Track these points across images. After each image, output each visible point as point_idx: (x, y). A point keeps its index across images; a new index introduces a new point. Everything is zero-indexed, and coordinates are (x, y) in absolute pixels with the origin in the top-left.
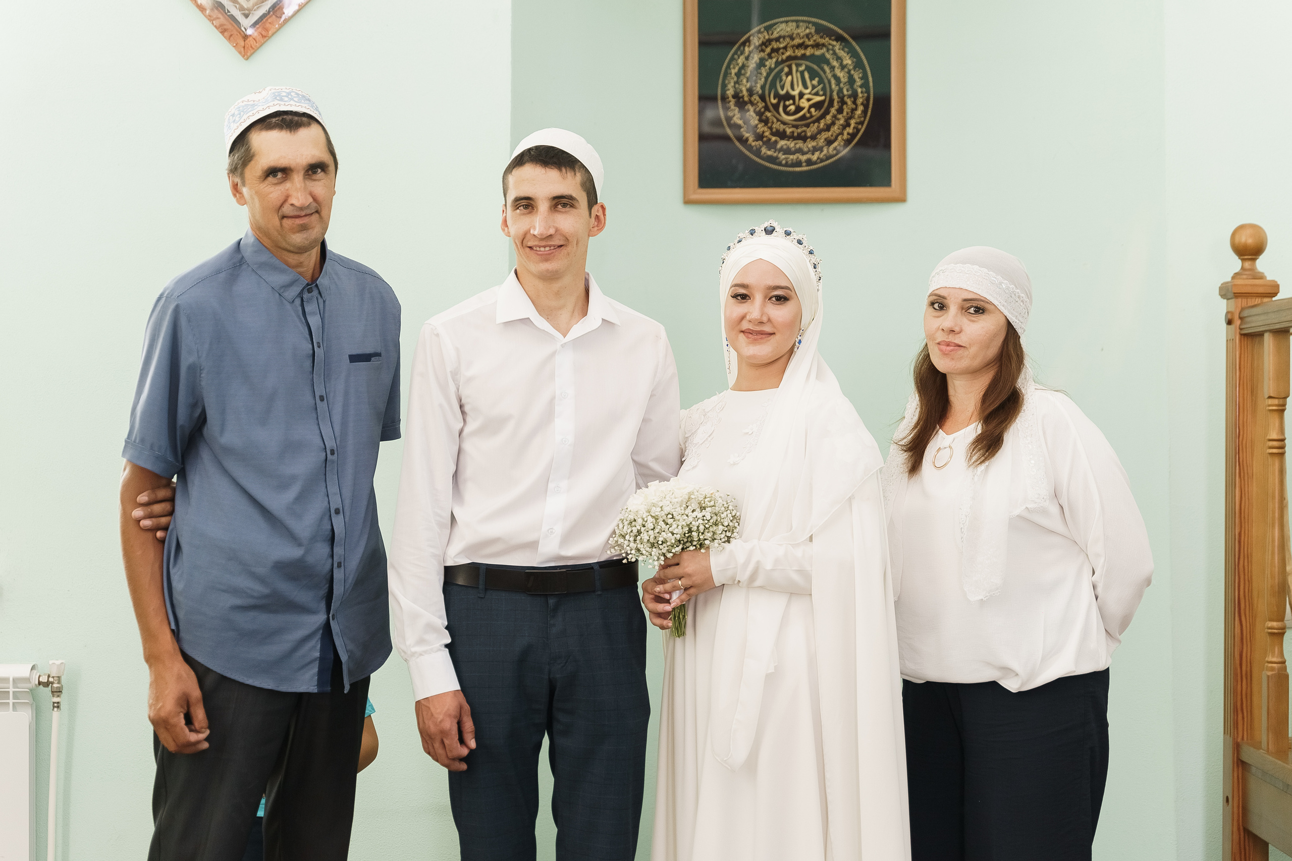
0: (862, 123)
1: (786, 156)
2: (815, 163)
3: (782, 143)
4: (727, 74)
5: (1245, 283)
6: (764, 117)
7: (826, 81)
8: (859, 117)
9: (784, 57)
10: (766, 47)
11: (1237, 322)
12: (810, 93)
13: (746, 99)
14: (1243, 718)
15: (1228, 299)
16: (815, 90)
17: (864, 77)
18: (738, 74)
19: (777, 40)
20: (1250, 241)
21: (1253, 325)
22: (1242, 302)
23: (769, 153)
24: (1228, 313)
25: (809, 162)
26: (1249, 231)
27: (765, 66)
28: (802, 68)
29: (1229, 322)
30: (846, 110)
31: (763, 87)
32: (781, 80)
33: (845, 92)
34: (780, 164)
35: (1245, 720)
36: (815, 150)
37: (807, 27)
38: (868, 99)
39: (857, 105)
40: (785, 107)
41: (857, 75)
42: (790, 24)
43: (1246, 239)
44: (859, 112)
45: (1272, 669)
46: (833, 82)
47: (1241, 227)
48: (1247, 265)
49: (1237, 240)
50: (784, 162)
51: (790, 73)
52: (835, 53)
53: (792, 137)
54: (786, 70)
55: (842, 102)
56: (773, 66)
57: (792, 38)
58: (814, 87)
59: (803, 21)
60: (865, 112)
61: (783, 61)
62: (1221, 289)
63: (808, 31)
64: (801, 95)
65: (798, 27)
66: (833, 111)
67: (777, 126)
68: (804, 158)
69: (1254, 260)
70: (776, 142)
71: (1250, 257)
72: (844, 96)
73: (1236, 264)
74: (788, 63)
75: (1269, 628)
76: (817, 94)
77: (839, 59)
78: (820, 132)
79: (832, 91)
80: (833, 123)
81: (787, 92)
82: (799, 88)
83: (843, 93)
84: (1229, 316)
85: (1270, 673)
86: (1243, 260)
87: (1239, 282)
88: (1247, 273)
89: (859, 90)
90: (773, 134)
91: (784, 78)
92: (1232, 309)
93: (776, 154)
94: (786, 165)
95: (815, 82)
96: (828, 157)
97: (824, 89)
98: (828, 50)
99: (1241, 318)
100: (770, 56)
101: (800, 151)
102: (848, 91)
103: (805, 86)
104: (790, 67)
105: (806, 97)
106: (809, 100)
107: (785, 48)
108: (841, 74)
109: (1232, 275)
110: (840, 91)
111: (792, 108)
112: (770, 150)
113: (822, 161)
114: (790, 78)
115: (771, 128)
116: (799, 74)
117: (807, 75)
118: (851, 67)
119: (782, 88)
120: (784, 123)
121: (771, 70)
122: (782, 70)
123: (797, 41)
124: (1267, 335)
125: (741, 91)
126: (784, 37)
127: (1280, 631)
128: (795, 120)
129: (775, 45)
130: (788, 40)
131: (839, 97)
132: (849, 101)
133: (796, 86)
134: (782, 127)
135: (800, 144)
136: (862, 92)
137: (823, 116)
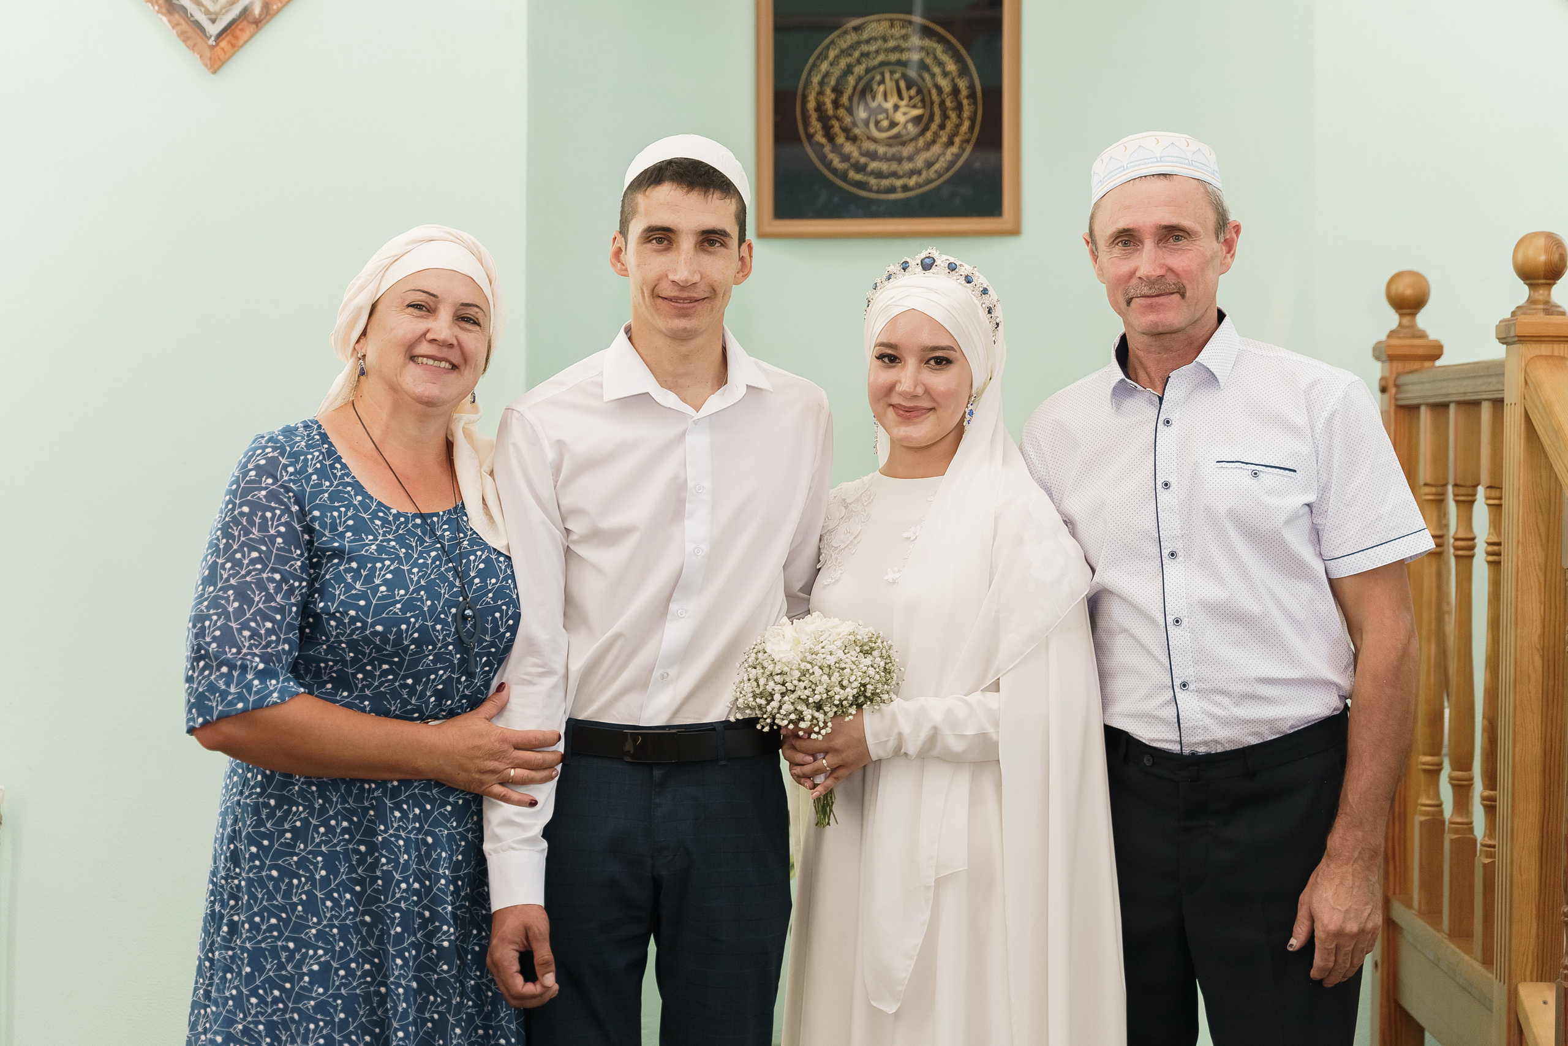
0: (968, 141)
1: (879, 180)
2: (912, 189)
3: (873, 165)
4: (808, 82)
5: (1403, 344)
6: (851, 135)
7: (925, 91)
8: (966, 133)
9: (876, 62)
10: (854, 50)
11: (1393, 391)
12: (907, 106)
13: (831, 112)
14: (1395, 868)
15: (1383, 362)
16: (913, 102)
17: (971, 87)
18: (822, 83)
19: (868, 42)
20: (1409, 292)
21: (1408, 395)
22: (1398, 366)
23: (858, 177)
24: (1382, 379)
25: (905, 188)
26: (1407, 280)
27: (852, 73)
28: (897, 76)
29: (1383, 390)
30: (949, 125)
31: (850, 99)
32: (872, 90)
33: (948, 104)
34: (870, 190)
35: (1398, 869)
36: (912, 173)
37: (903, 27)
38: (975, 112)
39: (962, 120)
40: (877, 123)
41: (962, 84)
42: (883, 23)
43: (1406, 289)
44: (965, 127)
45: (1427, 813)
46: (934, 92)
47: (1399, 275)
48: (1406, 321)
49: (1393, 290)
50: (875, 188)
51: (882, 81)
52: (936, 58)
53: (885, 158)
54: (878, 78)
55: (945, 117)
56: (862, 72)
57: (885, 39)
58: (911, 98)
59: (898, 20)
60: (972, 128)
61: (874, 68)
62: (1375, 349)
63: (903, 31)
64: (896, 107)
65: (892, 26)
66: (934, 126)
67: (868, 145)
68: (899, 183)
69: (1414, 315)
70: (866, 165)
71: (1408, 311)
72: (947, 109)
73: (1392, 319)
74: (880, 70)
75: (1424, 764)
76: (914, 106)
77: (941, 64)
78: (918, 151)
79: (932, 103)
80: (934, 142)
81: (880, 105)
82: (893, 100)
83: (945, 105)
84: (1383, 383)
85: (1423, 818)
86: (1401, 315)
87: (1395, 342)
88: (1406, 330)
89: (965, 102)
90: (863, 154)
91: (875, 86)
92: (1387, 374)
93: (865, 178)
94: (878, 191)
95: (913, 92)
96: (929, 182)
97: (923, 101)
98: (928, 54)
99: (1397, 386)
100: (859, 62)
101: (894, 175)
102: (951, 102)
103: (901, 97)
104: (883, 75)
105: (902, 110)
106: (905, 114)
107: (877, 52)
108: (944, 84)
109: (1387, 332)
110: (942, 103)
111: (885, 123)
112: (858, 173)
113: (920, 186)
114: (882, 88)
115: (860, 148)
116: (894, 84)
117: (902, 84)
118: (955, 74)
119: (874, 98)
120: (875, 140)
121: (860, 78)
122: (873, 78)
123: (891, 44)
124: (1423, 409)
125: (824, 104)
126: (875, 39)
127: (1436, 767)
128: (889, 138)
129: (865, 48)
130: (880, 42)
131: (941, 110)
132: (953, 115)
133: (889, 96)
134: (872, 146)
135: (894, 166)
136: (968, 104)
137: (922, 133)
